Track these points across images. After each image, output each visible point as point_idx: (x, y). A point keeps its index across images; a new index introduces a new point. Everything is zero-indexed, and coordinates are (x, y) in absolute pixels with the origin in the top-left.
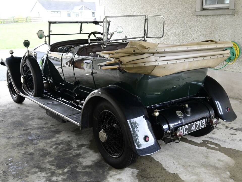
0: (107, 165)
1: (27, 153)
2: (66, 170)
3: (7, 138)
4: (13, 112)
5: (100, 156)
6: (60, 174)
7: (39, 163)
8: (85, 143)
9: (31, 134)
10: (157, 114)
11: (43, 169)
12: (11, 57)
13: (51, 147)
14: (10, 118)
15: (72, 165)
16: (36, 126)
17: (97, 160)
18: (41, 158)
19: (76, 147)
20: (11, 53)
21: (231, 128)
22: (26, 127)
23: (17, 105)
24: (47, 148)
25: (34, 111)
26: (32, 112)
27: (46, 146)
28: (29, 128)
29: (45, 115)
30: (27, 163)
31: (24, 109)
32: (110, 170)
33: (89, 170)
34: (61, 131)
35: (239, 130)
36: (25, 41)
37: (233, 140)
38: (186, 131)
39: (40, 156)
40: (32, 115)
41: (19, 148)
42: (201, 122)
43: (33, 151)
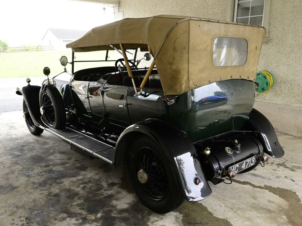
0: (145, 208)
1: (52, 194)
2: (99, 215)
3: (26, 175)
4: (31, 145)
5: (135, 197)
6: (93, 221)
7: (67, 207)
8: (116, 181)
9: (53, 171)
10: (208, 152)
11: (72, 214)
12: (28, 86)
13: (78, 187)
14: (29, 152)
15: (105, 208)
16: (58, 161)
17: (133, 202)
18: (68, 201)
19: (106, 186)
20: (28, 81)
21: (271, 164)
22: (47, 163)
23: (34, 137)
24: (74, 188)
25: (54, 144)
26: (52, 145)
27: (72, 185)
28: (51, 163)
29: (67, 149)
30: (53, 207)
31: (42, 141)
32: (149, 214)
33: (125, 215)
34: (87, 168)
35: (281, 166)
36: (45, 68)
37: (278, 177)
38: (236, 171)
39: (67, 198)
40: (52, 149)
41: (41, 188)
42: (251, 159)
43: (58, 191)
